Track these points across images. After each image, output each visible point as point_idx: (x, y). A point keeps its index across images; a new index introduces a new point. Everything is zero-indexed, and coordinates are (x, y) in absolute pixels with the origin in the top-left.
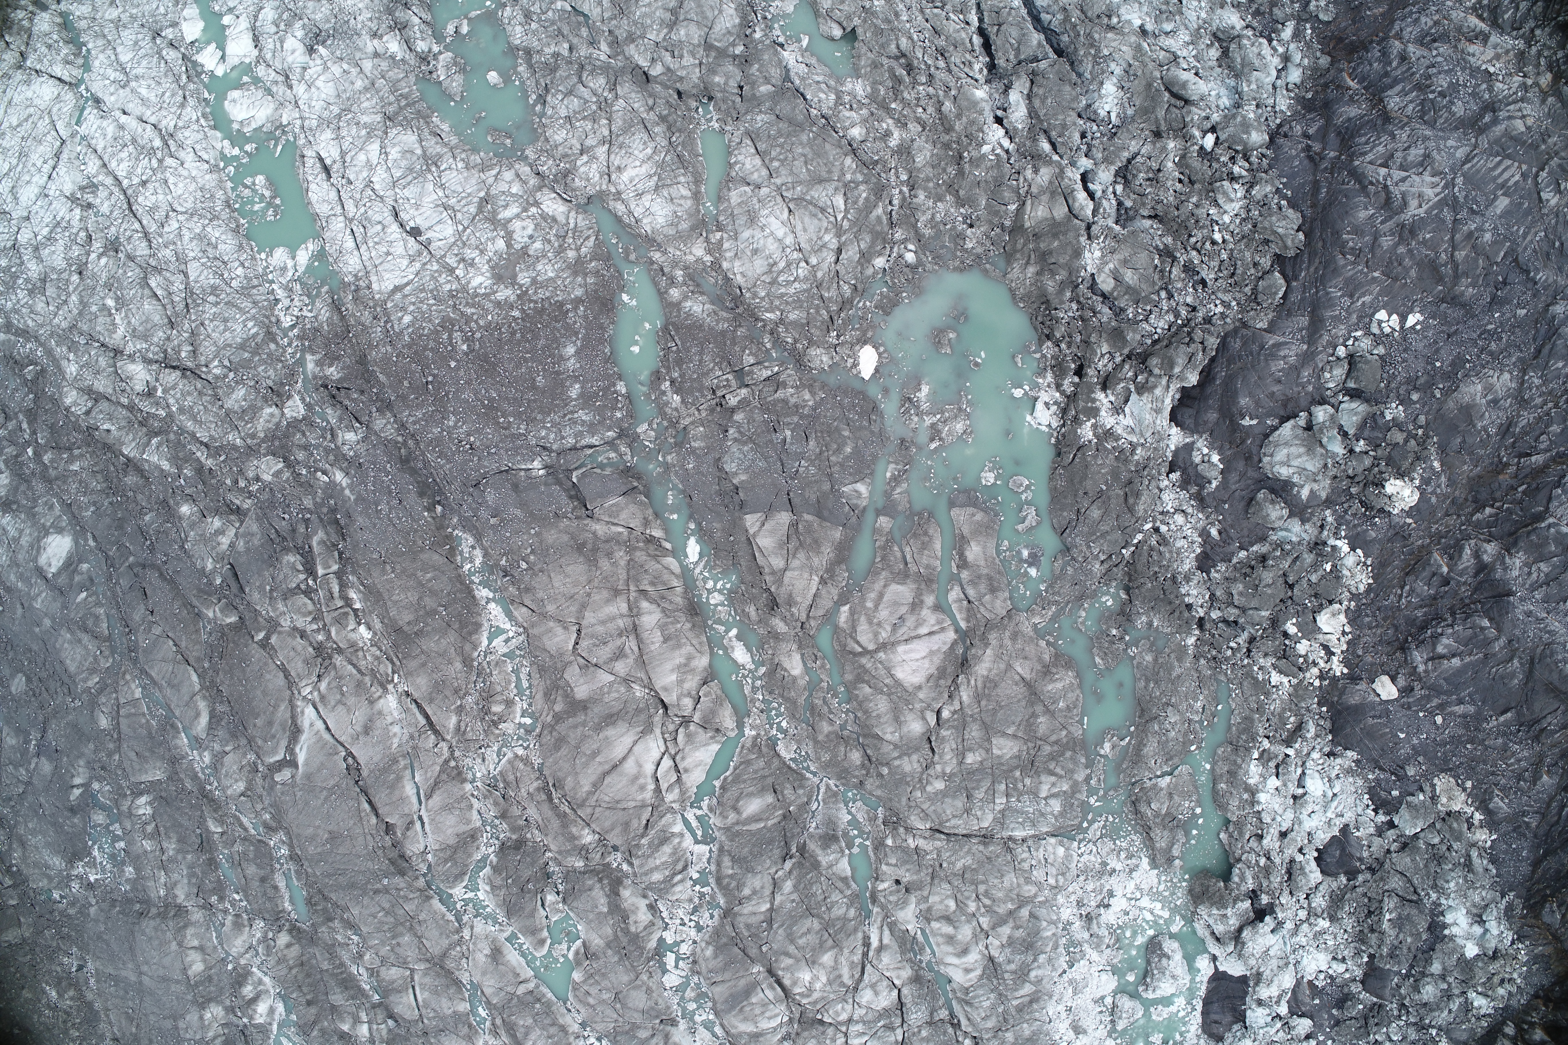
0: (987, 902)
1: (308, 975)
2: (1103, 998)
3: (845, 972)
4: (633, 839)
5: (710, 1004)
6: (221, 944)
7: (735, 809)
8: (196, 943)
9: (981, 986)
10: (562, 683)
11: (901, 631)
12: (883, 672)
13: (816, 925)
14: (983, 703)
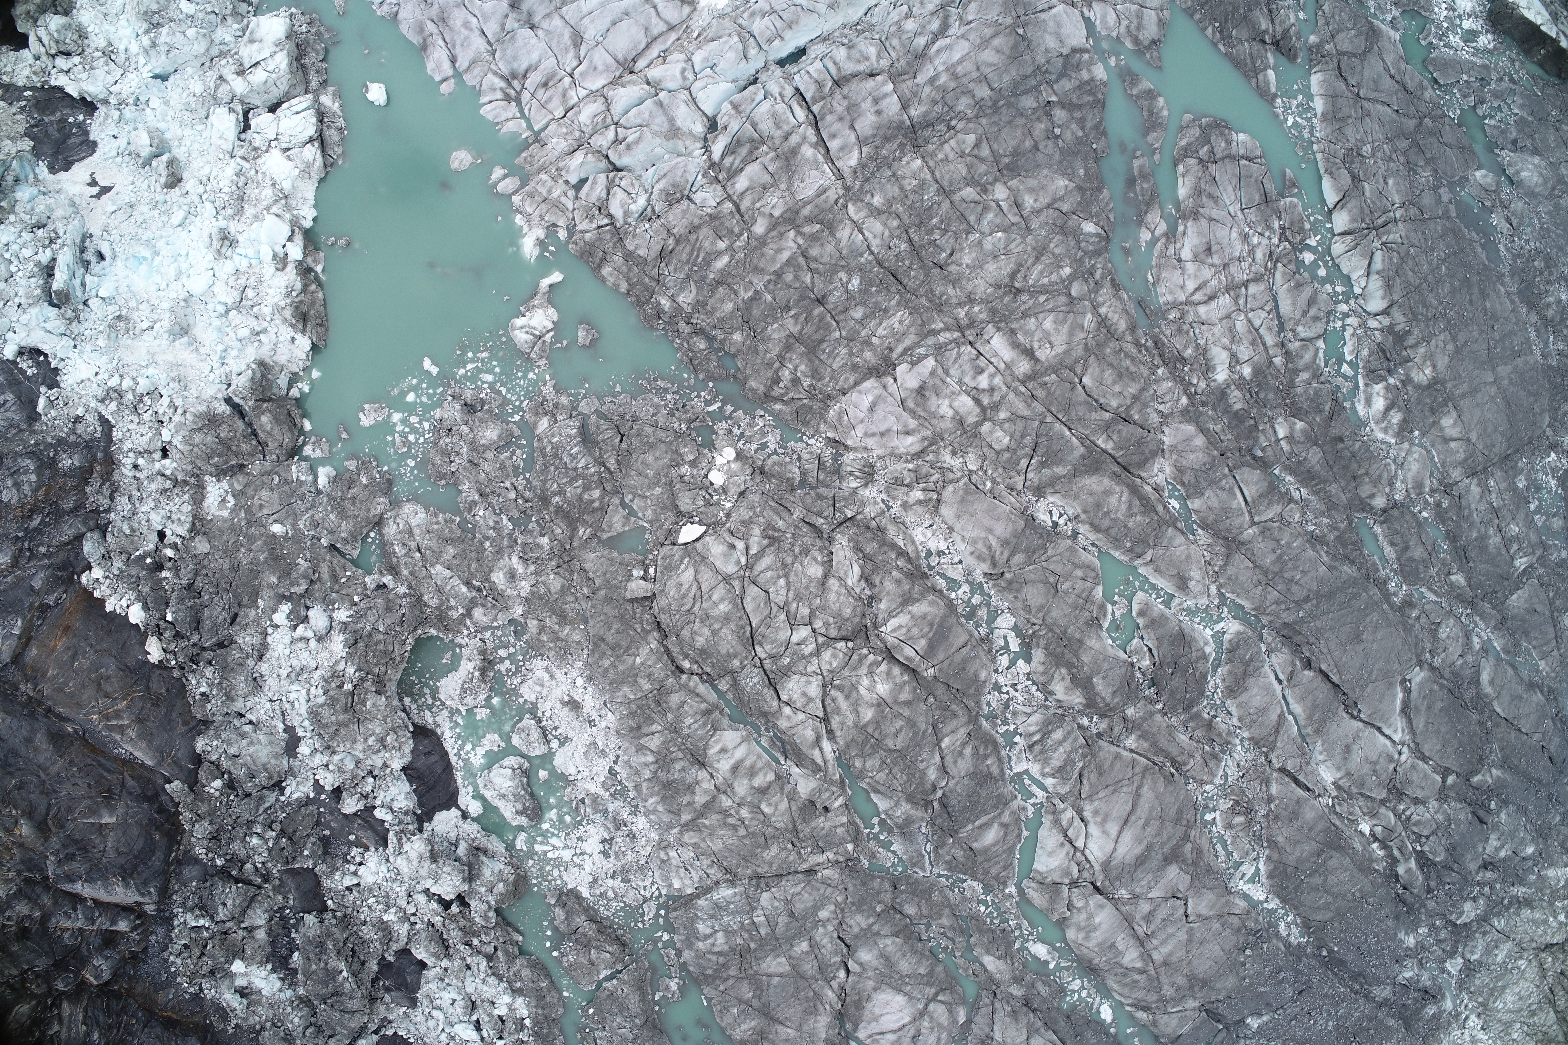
0: (731, 821)
1: (1346, 467)
2: (562, 745)
3: (844, 705)
4: (1090, 761)
5: (960, 610)
6: (1428, 452)
7: (1005, 826)
8: (1453, 445)
9: (702, 739)
10: (1191, 869)
11: (912, 1033)
12: (915, 993)
13: (890, 743)
14: (811, 994)
